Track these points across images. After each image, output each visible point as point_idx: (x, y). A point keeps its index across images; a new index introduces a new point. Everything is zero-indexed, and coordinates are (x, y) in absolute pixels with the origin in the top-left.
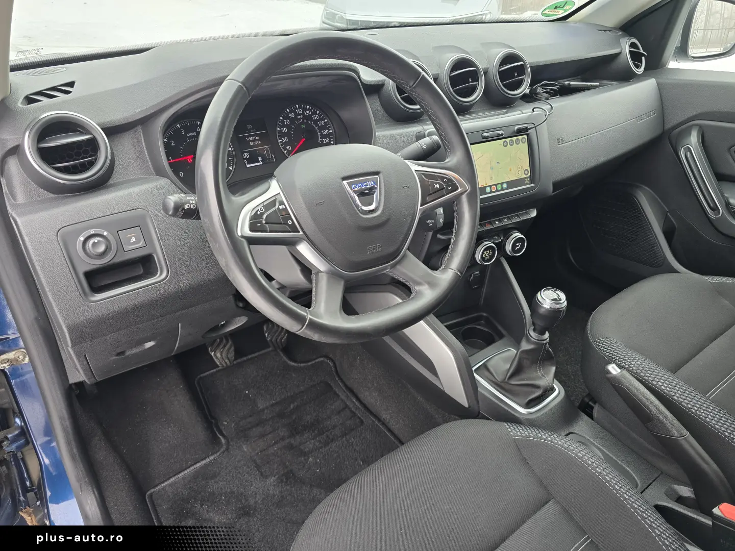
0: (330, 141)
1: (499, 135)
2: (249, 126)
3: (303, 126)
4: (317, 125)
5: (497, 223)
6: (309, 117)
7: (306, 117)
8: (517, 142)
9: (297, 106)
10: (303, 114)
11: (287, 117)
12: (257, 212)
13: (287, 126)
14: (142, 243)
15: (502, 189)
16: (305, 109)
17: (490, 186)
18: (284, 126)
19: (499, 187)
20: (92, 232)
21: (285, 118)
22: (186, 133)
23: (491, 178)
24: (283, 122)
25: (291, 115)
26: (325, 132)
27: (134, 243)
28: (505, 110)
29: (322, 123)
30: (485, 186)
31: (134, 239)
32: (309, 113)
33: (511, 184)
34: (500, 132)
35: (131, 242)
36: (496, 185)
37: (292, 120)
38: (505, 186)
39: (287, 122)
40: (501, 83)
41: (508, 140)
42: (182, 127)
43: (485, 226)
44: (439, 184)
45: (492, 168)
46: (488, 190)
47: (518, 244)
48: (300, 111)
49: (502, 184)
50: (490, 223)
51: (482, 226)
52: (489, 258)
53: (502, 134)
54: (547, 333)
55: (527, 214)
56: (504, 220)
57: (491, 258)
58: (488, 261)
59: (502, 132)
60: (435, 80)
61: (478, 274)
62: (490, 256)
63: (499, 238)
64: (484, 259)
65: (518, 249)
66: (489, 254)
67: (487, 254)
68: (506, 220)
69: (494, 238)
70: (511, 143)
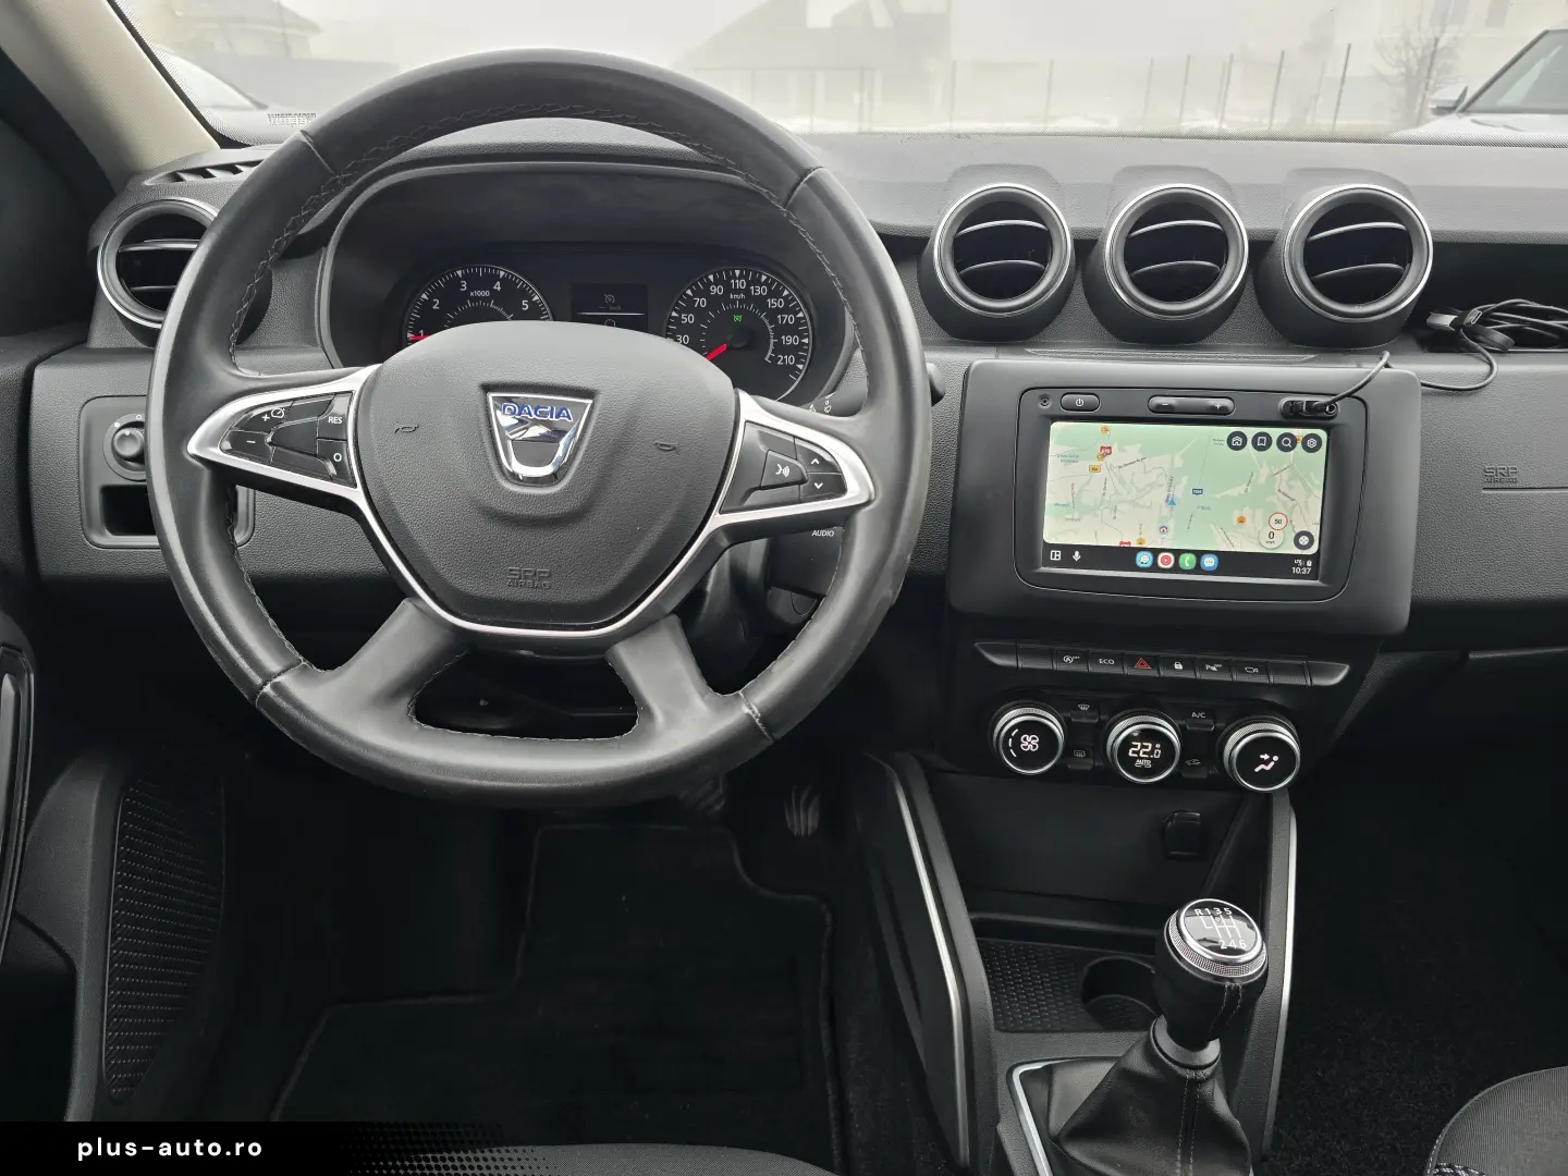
0: (797, 362)
1: (1213, 410)
2: (609, 298)
3: (737, 318)
4: (773, 320)
5: (1178, 666)
6: (761, 302)
7: (749, 297)
8: (1287, 445)
9: (737, 272)
10: (747, 291)
11: (705, 293)
12: (263, 414)
13: (699, 312)
15: (1198, 569)
16: (757, 282)
17: (1155, 552)
18: (690, 308)
19: (1187, 561)
21: (697, 293)
22: (470, 288)
23: (1164, 529)
24: (690, 300)
25: (715, 290)
26: (789, 340)
28: (1312, 356)
29: (789, 319)
30: (1134, 545)
32: (760, 291)
33: (1230, 561)
34: (1218, 403)
36: (1177, 553)
37: (714, 302)
38: (1209, 562)
39: (701, 302)
40: (1310, 275)
41: (1250, 432)
42: (465, 277)
43: (1132, 666)
44: (793, 468)
45: (1171, 502)
46: (1144, 559)
47: (1266, 757)
48: (741, 284)
49: (1199, 554)
50: (1154, 663)
51: (1120, 660)
52: (1148, 764)
53: (1224, 411)
54: (1213, 1051)
55: (1300, 671)
56: (1208, 667)
57: (1158, 766)
58: (1144, 772)
59: (1227, 403)
60: (1086, 247)
61: (1195, 819)
62: (1153, 760)
63: (1211, 722)
64: (1129, 763)
65: (1263, 770)
66: (1152, 752)
67: (1142, 753)
68: (1214, 669)
69: (1194, 715)
70: (1262, 444)
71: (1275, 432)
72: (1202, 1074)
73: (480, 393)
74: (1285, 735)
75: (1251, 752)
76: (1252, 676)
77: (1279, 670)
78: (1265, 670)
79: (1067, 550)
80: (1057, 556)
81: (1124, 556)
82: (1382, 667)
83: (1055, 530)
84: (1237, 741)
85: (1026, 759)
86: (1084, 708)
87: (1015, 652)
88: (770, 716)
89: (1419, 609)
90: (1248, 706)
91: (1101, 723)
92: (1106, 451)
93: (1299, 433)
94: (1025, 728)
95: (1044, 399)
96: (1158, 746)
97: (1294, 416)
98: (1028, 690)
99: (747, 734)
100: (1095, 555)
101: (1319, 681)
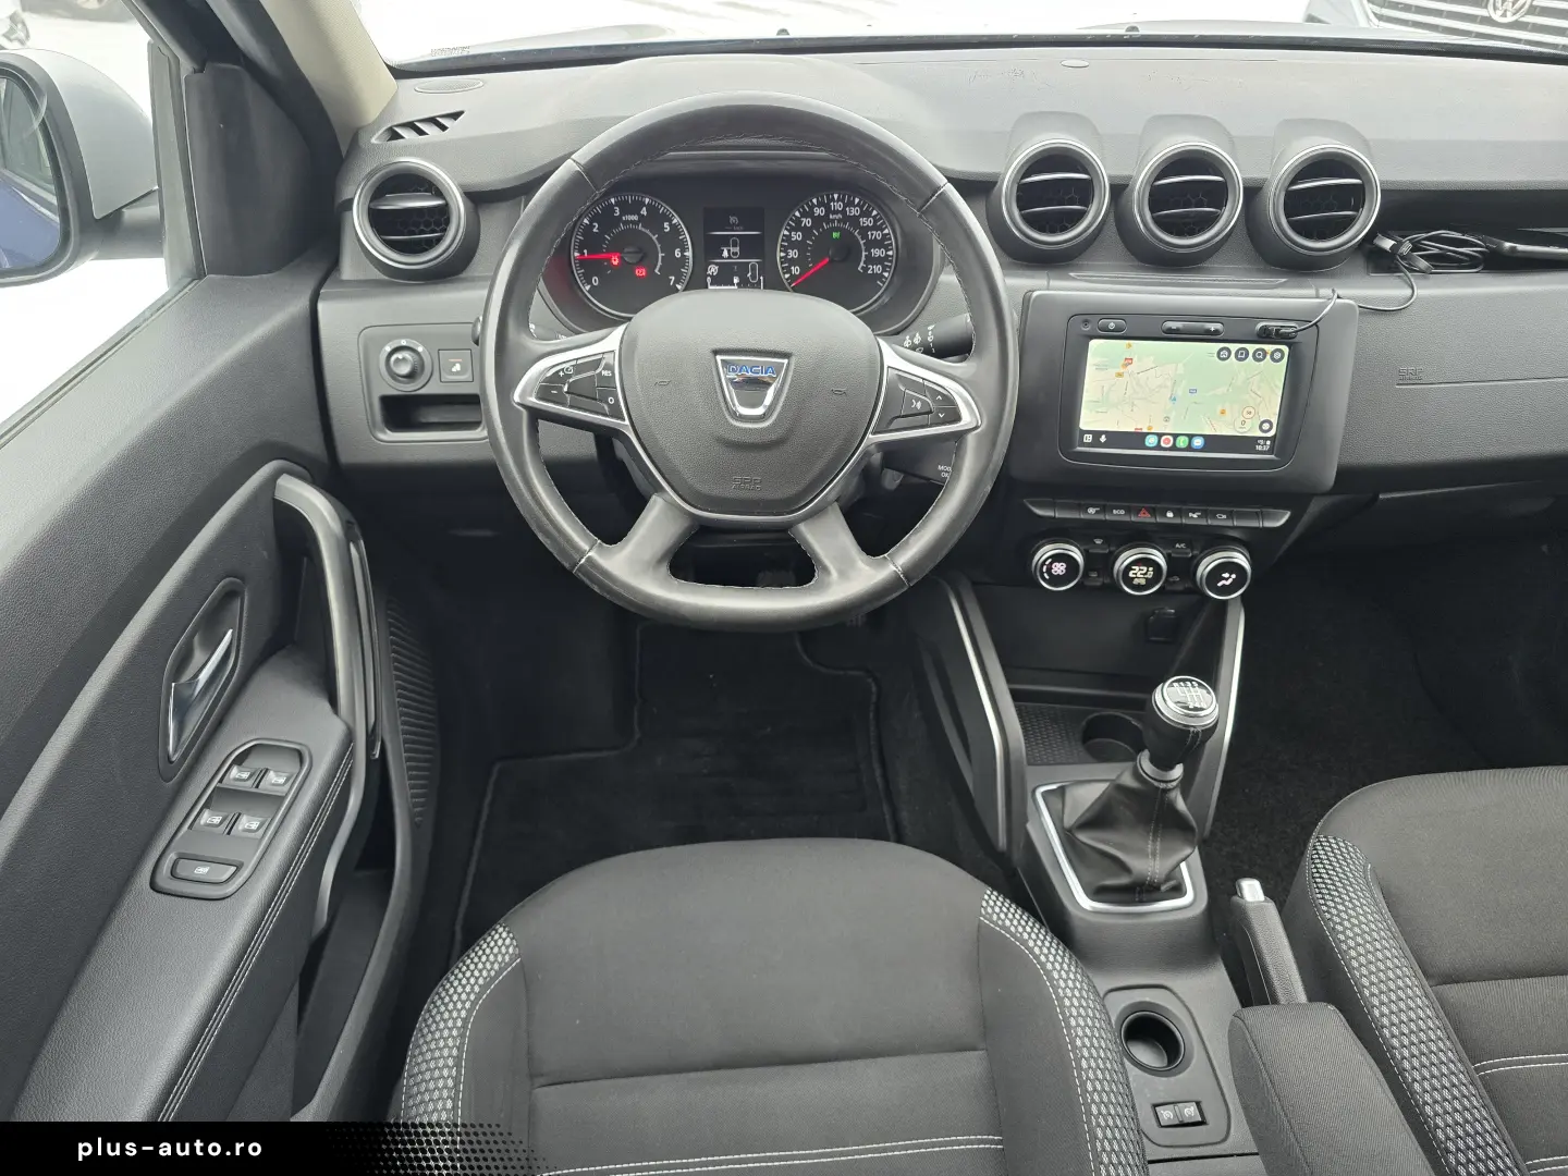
0: (884, 270)
1: (1208, 332)
2: (733, 219)
3: (836, 235)
4: (865, 236)
5: (1170, 515)
6: (854, 221)
7: (846, 218)
8: (1259, 356)
9: (836, 196)
10: (843, 212)
11: (810, 214)
12: (559, 371)
13: (806, 232)
14: (467, 376)
15: (1189, 448)
16: (851, 204)
17: (1160, 435)
18: (798, 227)
19: (1182, 442)
20: (404, 343)
21: (804, 214)
22: (623, 213)
23: (1167, 419)
24: (798, 221)
25: (819, 211)
26: (877, 253)
27: (457, 373)
28: (1284, 280)
29: (877, 235)
30: (1145, 430)
31: (457, 367)
32: (854, 211)
33: (1213, 442)
34: (1212, 326)
35: (454, 370)
36: (1175, 436)
37: (817, 221)
38: (1198, 442)
39: (807, 222)
40: (1288, 216)
41: (1234, 347)
42: (617, 204)
43: (1138, 513)
44: (923, 402)
45: (1173, 399)
46: (1151, 441)
47: (1226, 575)
48: (839, 206)
49: (1191, 437)
50: (1153, 512)
51: (1129, 511)
52: (1143, 582)
53: (1217, 332)
54: (1178, 771)
55: (1257, 516)
56: (1190, 515)
57: (1150, 583)
58: (1139, 588)
59: (1219, 326)
60: (1119, 190)
61: (1170, 614)
62: (1147, 579)
63: (1189, 550)
64: (1129, 582)
65: (1224, 585)
66: (1146, 574)
67: (1140, 574)
68: (1195, 516)
69: (1177, 545)
70: (1242, 356)
71: (1251, 348)
72: (1170, 786)
73: (712, 355)
74: (1241, 559)
75: (1216, 574)
76: (1222, 520)
77: (1241, 516)
78: (1230, 516)
79: (1096, 434)
80: (1088, 438)
81: (1137, 438)
82: (1315, 507)
83: (1091, 418)
84: (1206, 565)
85: (1055, 580)
86: (1098, 542)
87: (1052, 506)
88: (909, 572)
89: (1345, 474)
90: (1217, 540)
91: (1111, 553)
92: (1129, 361)
93: (1269, 348)
94: (1057, 558)
95: (1086, 322)
96: (1151, 569)
97: (1266, 336)
98: (1059, 532)
99: (894, 583)
100: (1116, 438)
101: (1268, 524)
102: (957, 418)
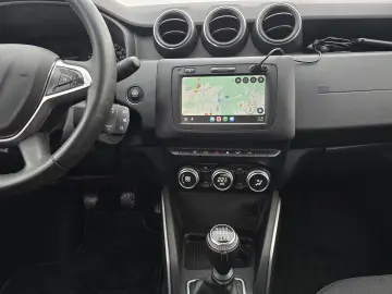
1: (229, 71)
5: (228, 153)
15: (228, 121)
17: (215, 117)
19: (225, 119)
23: (218, 109)
30: (209, 115)
34: (231, 69)
36: (222, 117)
38: (232, 119)
40: (263, 31)
41: (242, 77)
43: (214, 152)
44: (68, 78)
45: (219, 100)
46: (212, 119)
47: (258, 181)
49: (229, 117)
50: (220, 152)
51: (210, 151)
52: (223, 184)
54: (230, 273)
55: (265, 152)
56: (236, 153)
57: (227, 185)
58: (223, 187)
59: (234, 68)
62: (225, 183)
63: (242, 170)
64: (218, 184)
65: (258, 185)
66: (224, 181)
67: (221, 181)
70: (246, 81)
71: (249, 77)
74: (265, 174)
75: (254, 179)
77: (258, 152)
78: (254, 153)
79: (189, 117)
80: (186, 119)
81: (206, 118)
83: (185, 111)
84: (251, 174)
85: (187, 184)
86: (206, 168)
87: (179, 151)
89: (298, 131)
90: (255, 165)
91: (210, 172)
92: (199, 86)
93: (257, 77)
94: (186, 174)
95: (179, 70)
96: (226, 179)
97: (254, 72)
100: (197, 118)
101: (270, 156)
102: (81, 81)
